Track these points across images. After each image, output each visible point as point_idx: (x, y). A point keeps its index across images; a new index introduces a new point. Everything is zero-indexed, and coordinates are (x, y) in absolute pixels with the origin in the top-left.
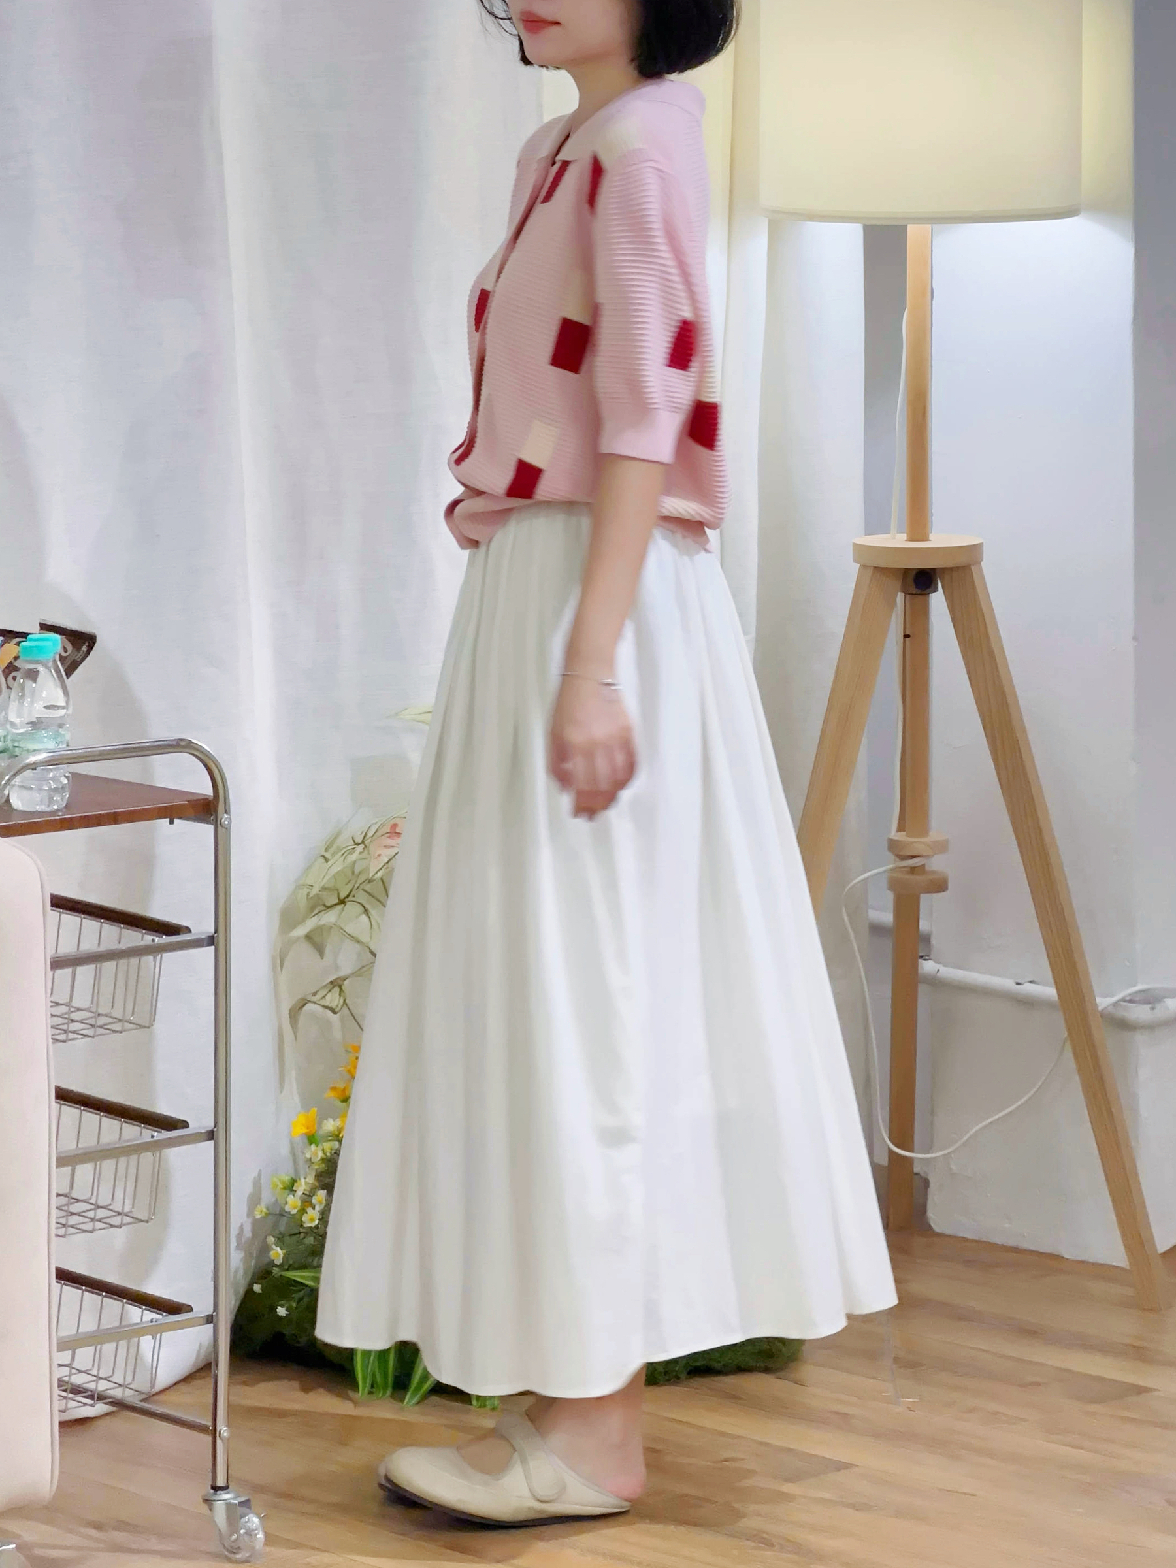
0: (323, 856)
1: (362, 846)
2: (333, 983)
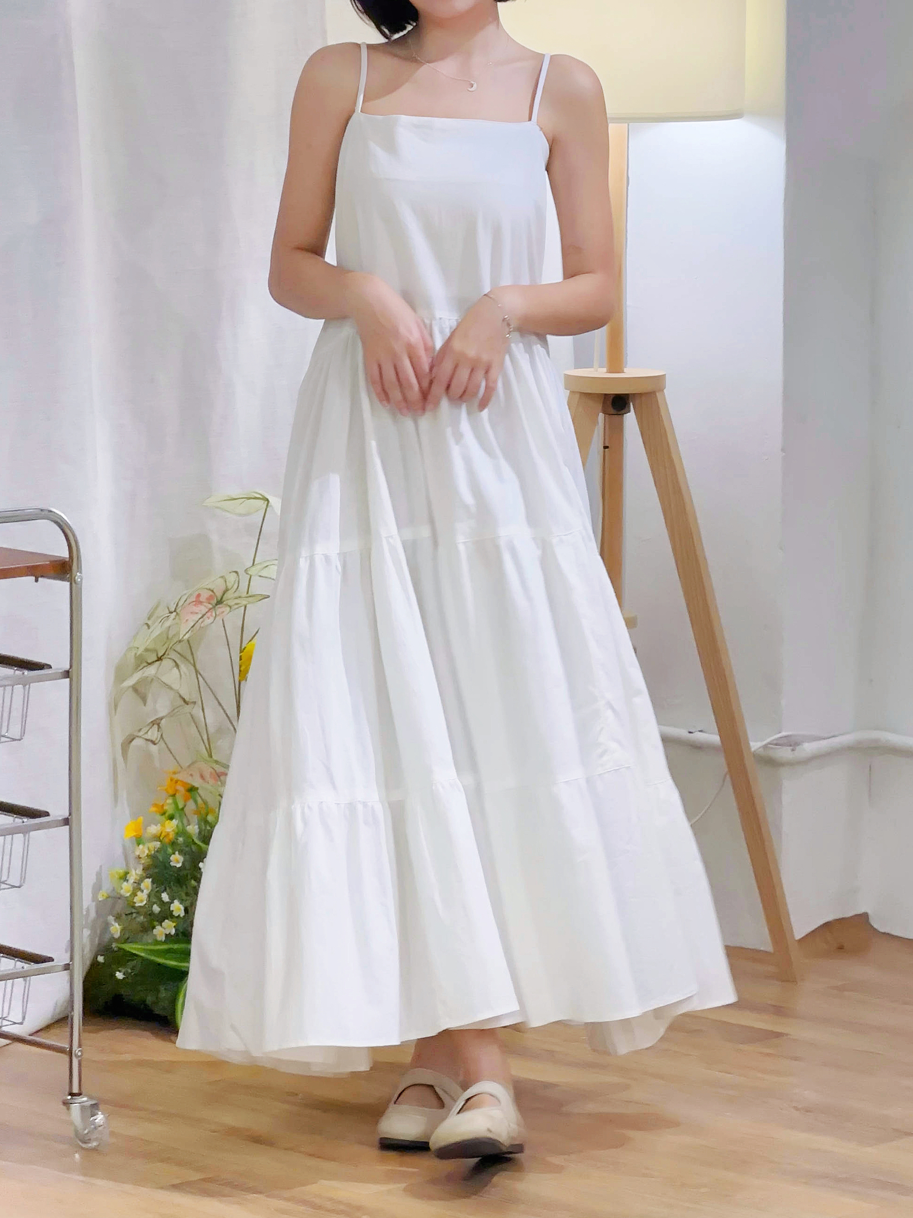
0: (147, 624)
1: (175, 613)
2: (153, 723)
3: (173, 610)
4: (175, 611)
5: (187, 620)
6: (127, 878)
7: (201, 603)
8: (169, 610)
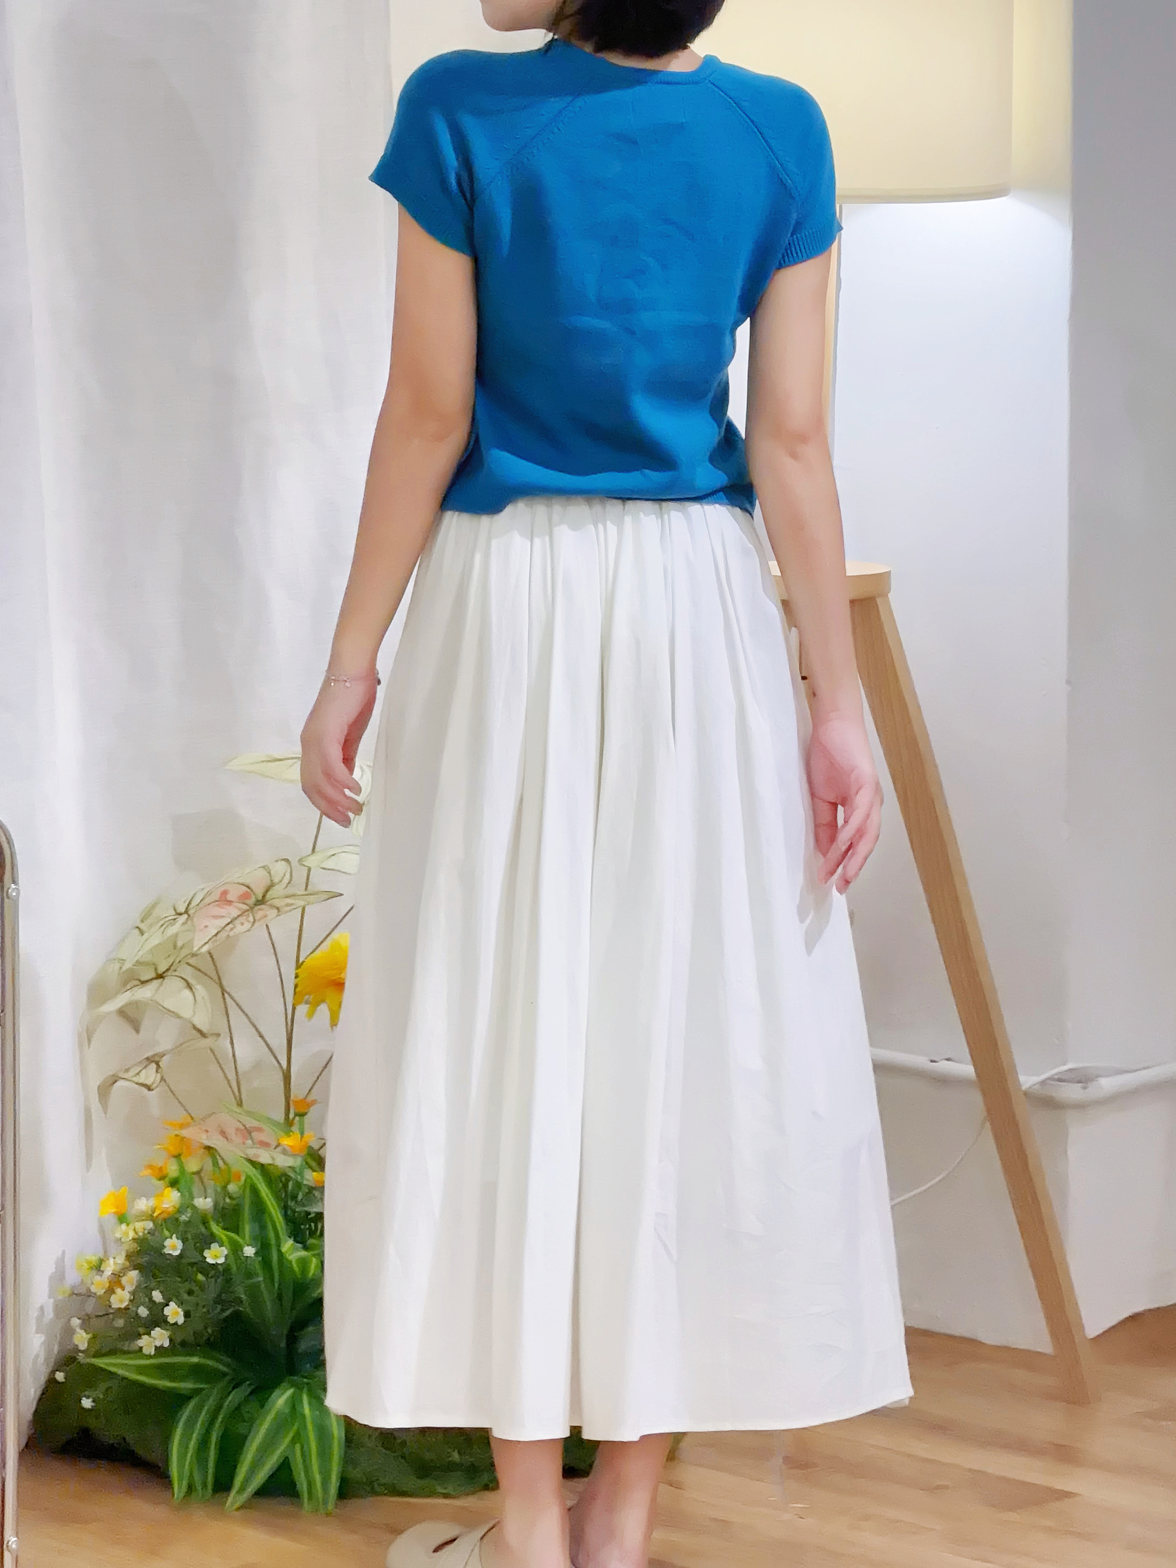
0: (139, 928)
1: (186, 916)
2: (149, 1060)
3: (183, 910)
4: (186, 912)
5: (206, 927)
6: (102, 1269)
7: (230, 902)
8: (175, 910)
